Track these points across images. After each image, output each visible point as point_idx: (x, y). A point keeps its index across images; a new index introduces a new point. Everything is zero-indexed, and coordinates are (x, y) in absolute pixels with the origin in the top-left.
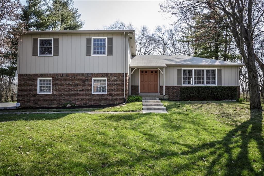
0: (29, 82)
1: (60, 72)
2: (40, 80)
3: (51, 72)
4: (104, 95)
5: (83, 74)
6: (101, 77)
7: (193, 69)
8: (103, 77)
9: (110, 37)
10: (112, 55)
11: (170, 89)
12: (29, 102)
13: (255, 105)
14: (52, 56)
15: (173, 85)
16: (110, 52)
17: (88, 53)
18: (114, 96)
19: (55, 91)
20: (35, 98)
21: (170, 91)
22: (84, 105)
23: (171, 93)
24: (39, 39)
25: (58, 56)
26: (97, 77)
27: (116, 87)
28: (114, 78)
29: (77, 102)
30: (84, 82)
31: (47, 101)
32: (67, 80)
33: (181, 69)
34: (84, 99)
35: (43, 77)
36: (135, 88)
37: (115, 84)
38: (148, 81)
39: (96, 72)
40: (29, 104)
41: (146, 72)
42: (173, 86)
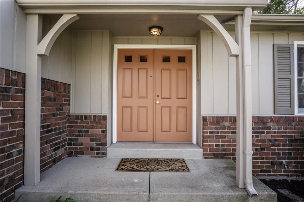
36: (93, 127)
41: (143, 59)
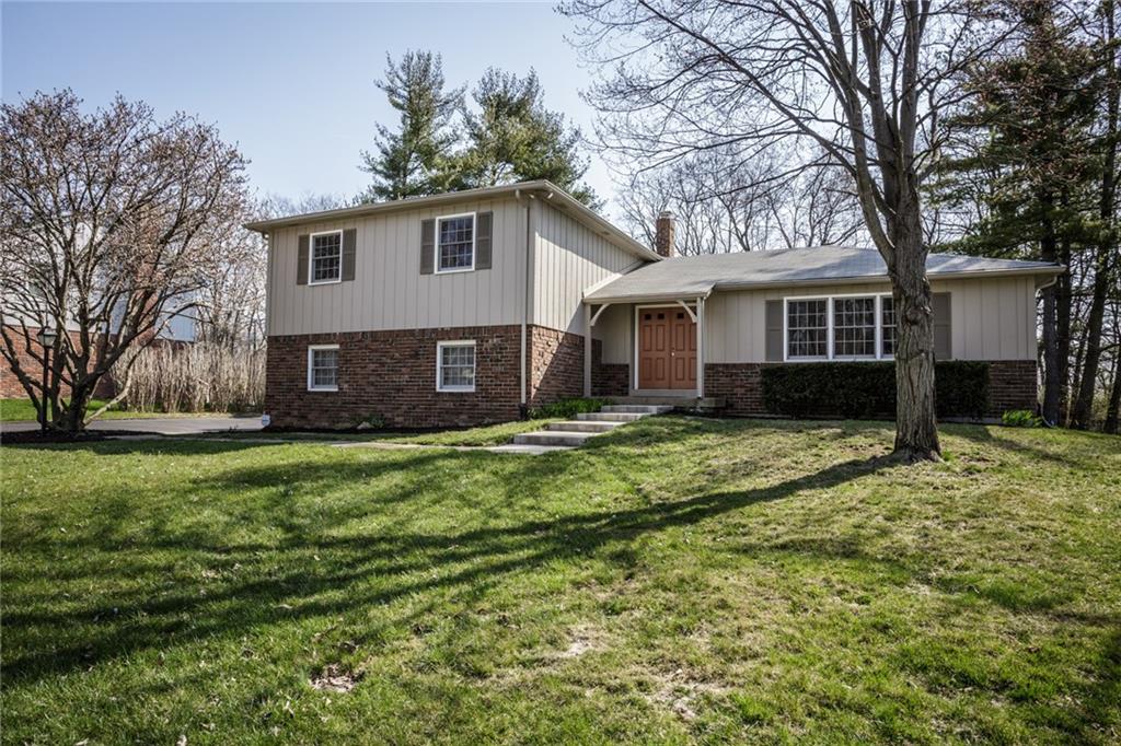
0: (289, 357)
1: (357, 327)
2: (316, 353)
3: (337, 330)
4: (467, 394)
5: (412, 332)
6: (461, 339)
7: (830, 298)
8: (466, 338)
9: (484, 210)
10: (490, 268)
11: (737, 374)
12: (289, 414)
13: (905, 435)
14: (339, 281)
15: (750, 362)
16: (485, 261)
17: (426, 267)
18: (494, 399)
19: (347, 382)
20: (301, 403)
21: (739, 383)
22: (415, 426)
23: (743, 390)
24: (312, 235)
25: (355, 281)
26: (450, 339)
27: (500, 369)
28: (495, 340)
29: (398, 416)
30: (416, 355)
31: (327, 411)
32: (373, 351)
33: (782, 301)
34: (414, 408)
35: (319, 344)
37: (498, 360)
38: (667, 348)
39: (447, 325)
40: (288, 419)
41: (661, 317)
42: (748, 364)
